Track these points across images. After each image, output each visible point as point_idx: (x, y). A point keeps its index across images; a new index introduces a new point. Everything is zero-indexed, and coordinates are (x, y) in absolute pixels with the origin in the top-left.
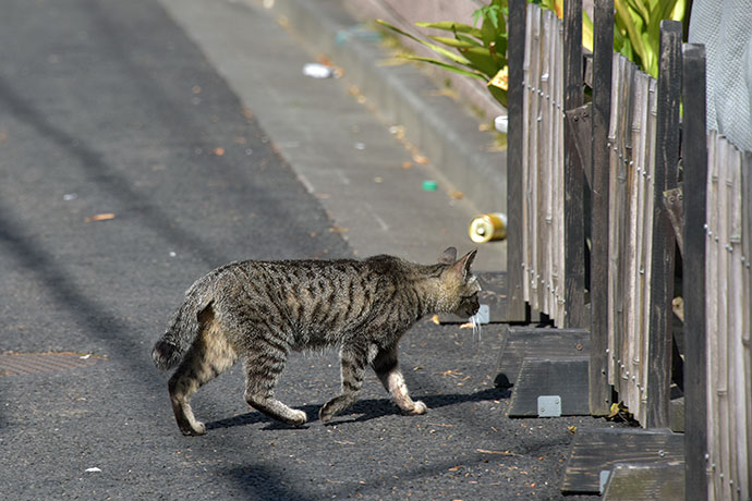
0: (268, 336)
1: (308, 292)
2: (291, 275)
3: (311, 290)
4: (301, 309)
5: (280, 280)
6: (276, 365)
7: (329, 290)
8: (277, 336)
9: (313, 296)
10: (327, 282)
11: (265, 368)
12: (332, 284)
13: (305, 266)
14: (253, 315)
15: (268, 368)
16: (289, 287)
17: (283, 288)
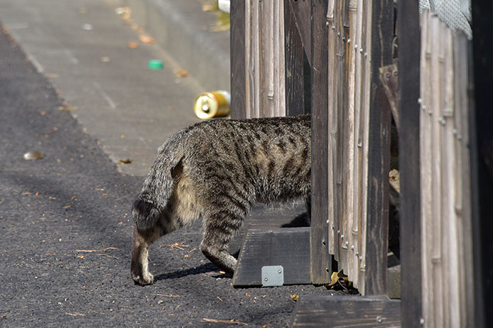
0: (232, 193)
1: (278, 148)
2: (260, 133)
3: (281, 145)
4: (272, 165)
5: (249, 138)
6: (234, 222)
7: (301, 146)
8: (240, 194)
9: (284, 152)
10: (297, 139)
11: (224, 223)
12: (303, 140)
13: (273, 124)
14: (220, 172)
15: (225, 224)
16: (258, 143)
17: (252, 146)
